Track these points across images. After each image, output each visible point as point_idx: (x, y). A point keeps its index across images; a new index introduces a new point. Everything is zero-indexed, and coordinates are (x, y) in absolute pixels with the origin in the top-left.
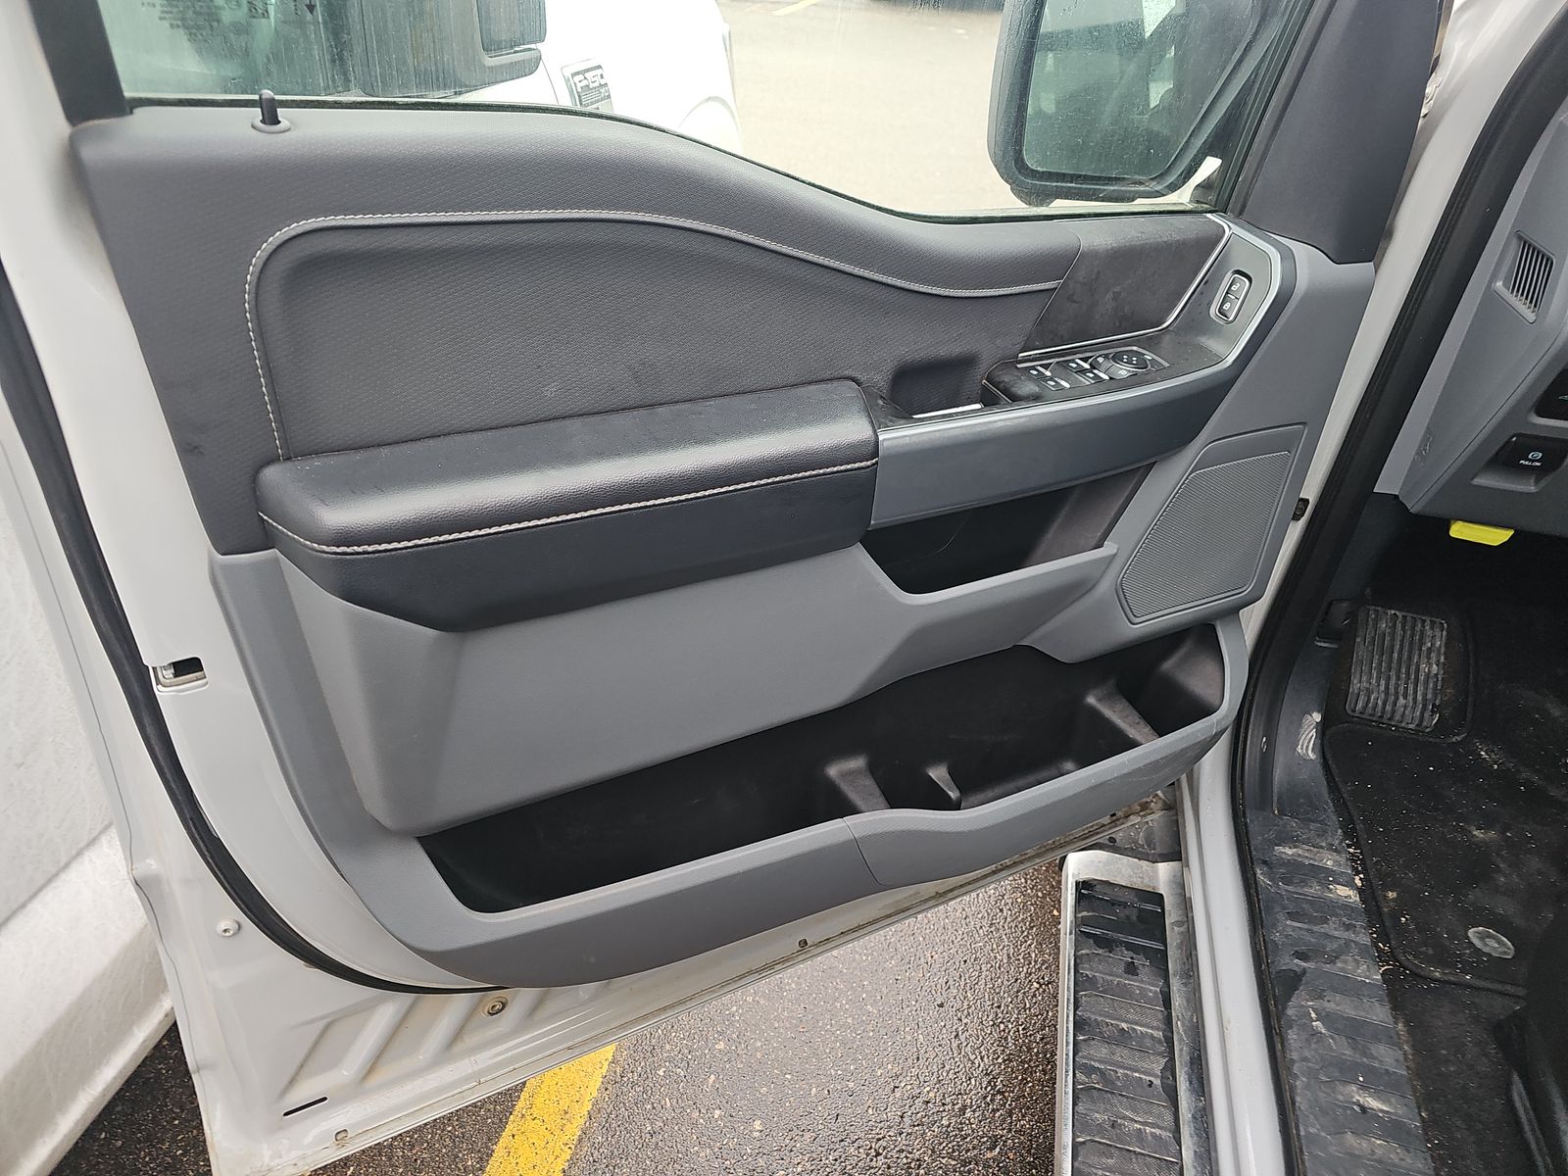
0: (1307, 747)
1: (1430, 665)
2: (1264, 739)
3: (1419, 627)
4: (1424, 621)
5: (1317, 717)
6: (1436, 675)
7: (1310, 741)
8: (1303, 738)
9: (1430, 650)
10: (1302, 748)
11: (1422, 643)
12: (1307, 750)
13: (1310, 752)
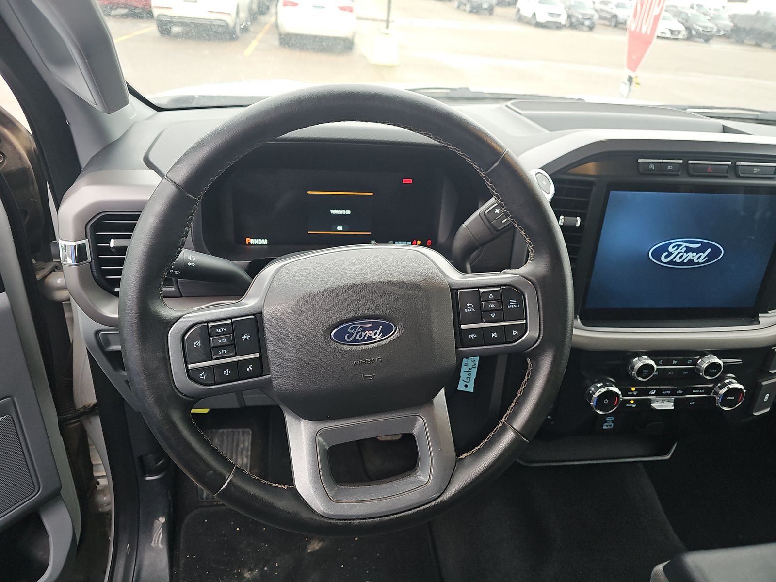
0: (158, 540)
1: (242, 459)
2: (128, 545)
3: (236, 436)
4: (239, 432)
5: (162, 520)
6: (247, 464)
7: (159, 538)
8: (155, 536)
9: (242, 450)
10: (154, 543)
11: (238, 446)
12: (158, 543)
13: (160, 544)
